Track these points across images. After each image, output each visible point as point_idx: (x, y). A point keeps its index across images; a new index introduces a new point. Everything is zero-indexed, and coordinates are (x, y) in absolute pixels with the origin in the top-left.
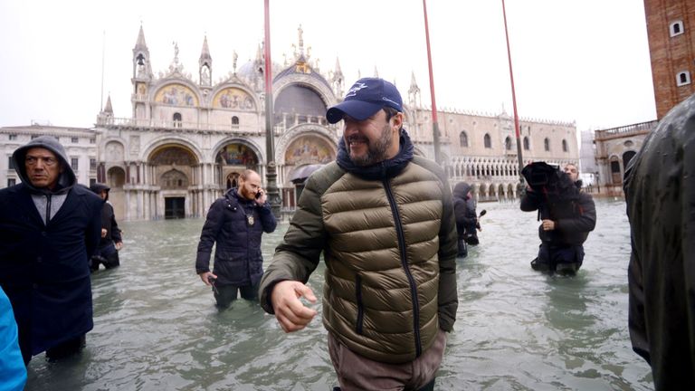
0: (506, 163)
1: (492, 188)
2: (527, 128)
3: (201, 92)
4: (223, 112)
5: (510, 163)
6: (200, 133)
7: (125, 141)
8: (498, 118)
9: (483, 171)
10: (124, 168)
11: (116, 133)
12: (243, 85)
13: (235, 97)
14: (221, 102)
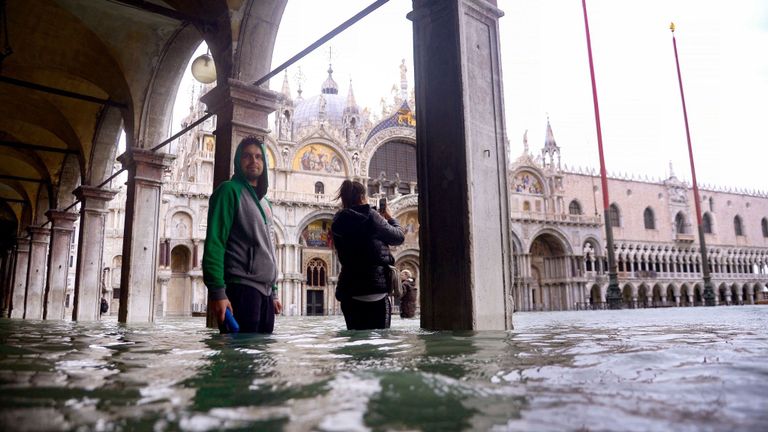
0: (677, 253)
1: (657, 289)
2: (707, 201)
3: (280, 149)
4: (304, 176)
5: (683, 253)
6: (283, 204)
7: (194, 213)
8: (664, 185)
9: (643, 265)
10: (190, 247)
11: (184, 202)
12: (332, 141)
13: (321, 156)
14: (303, 162)
